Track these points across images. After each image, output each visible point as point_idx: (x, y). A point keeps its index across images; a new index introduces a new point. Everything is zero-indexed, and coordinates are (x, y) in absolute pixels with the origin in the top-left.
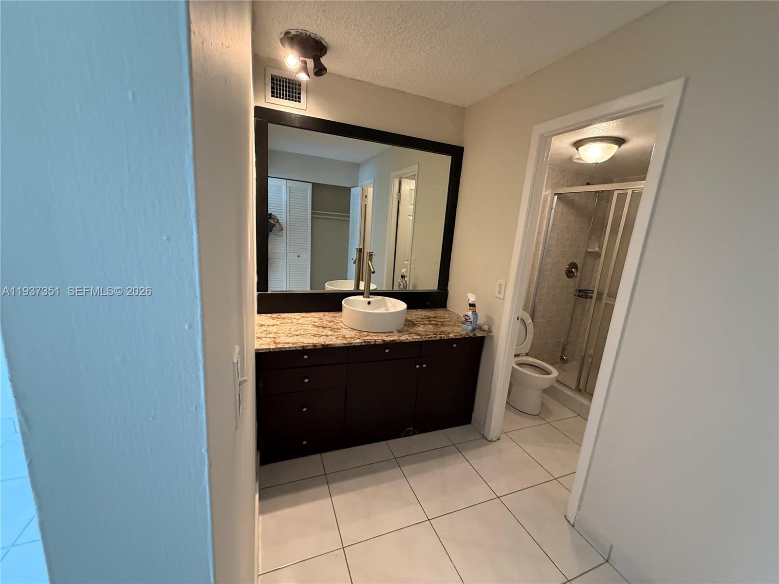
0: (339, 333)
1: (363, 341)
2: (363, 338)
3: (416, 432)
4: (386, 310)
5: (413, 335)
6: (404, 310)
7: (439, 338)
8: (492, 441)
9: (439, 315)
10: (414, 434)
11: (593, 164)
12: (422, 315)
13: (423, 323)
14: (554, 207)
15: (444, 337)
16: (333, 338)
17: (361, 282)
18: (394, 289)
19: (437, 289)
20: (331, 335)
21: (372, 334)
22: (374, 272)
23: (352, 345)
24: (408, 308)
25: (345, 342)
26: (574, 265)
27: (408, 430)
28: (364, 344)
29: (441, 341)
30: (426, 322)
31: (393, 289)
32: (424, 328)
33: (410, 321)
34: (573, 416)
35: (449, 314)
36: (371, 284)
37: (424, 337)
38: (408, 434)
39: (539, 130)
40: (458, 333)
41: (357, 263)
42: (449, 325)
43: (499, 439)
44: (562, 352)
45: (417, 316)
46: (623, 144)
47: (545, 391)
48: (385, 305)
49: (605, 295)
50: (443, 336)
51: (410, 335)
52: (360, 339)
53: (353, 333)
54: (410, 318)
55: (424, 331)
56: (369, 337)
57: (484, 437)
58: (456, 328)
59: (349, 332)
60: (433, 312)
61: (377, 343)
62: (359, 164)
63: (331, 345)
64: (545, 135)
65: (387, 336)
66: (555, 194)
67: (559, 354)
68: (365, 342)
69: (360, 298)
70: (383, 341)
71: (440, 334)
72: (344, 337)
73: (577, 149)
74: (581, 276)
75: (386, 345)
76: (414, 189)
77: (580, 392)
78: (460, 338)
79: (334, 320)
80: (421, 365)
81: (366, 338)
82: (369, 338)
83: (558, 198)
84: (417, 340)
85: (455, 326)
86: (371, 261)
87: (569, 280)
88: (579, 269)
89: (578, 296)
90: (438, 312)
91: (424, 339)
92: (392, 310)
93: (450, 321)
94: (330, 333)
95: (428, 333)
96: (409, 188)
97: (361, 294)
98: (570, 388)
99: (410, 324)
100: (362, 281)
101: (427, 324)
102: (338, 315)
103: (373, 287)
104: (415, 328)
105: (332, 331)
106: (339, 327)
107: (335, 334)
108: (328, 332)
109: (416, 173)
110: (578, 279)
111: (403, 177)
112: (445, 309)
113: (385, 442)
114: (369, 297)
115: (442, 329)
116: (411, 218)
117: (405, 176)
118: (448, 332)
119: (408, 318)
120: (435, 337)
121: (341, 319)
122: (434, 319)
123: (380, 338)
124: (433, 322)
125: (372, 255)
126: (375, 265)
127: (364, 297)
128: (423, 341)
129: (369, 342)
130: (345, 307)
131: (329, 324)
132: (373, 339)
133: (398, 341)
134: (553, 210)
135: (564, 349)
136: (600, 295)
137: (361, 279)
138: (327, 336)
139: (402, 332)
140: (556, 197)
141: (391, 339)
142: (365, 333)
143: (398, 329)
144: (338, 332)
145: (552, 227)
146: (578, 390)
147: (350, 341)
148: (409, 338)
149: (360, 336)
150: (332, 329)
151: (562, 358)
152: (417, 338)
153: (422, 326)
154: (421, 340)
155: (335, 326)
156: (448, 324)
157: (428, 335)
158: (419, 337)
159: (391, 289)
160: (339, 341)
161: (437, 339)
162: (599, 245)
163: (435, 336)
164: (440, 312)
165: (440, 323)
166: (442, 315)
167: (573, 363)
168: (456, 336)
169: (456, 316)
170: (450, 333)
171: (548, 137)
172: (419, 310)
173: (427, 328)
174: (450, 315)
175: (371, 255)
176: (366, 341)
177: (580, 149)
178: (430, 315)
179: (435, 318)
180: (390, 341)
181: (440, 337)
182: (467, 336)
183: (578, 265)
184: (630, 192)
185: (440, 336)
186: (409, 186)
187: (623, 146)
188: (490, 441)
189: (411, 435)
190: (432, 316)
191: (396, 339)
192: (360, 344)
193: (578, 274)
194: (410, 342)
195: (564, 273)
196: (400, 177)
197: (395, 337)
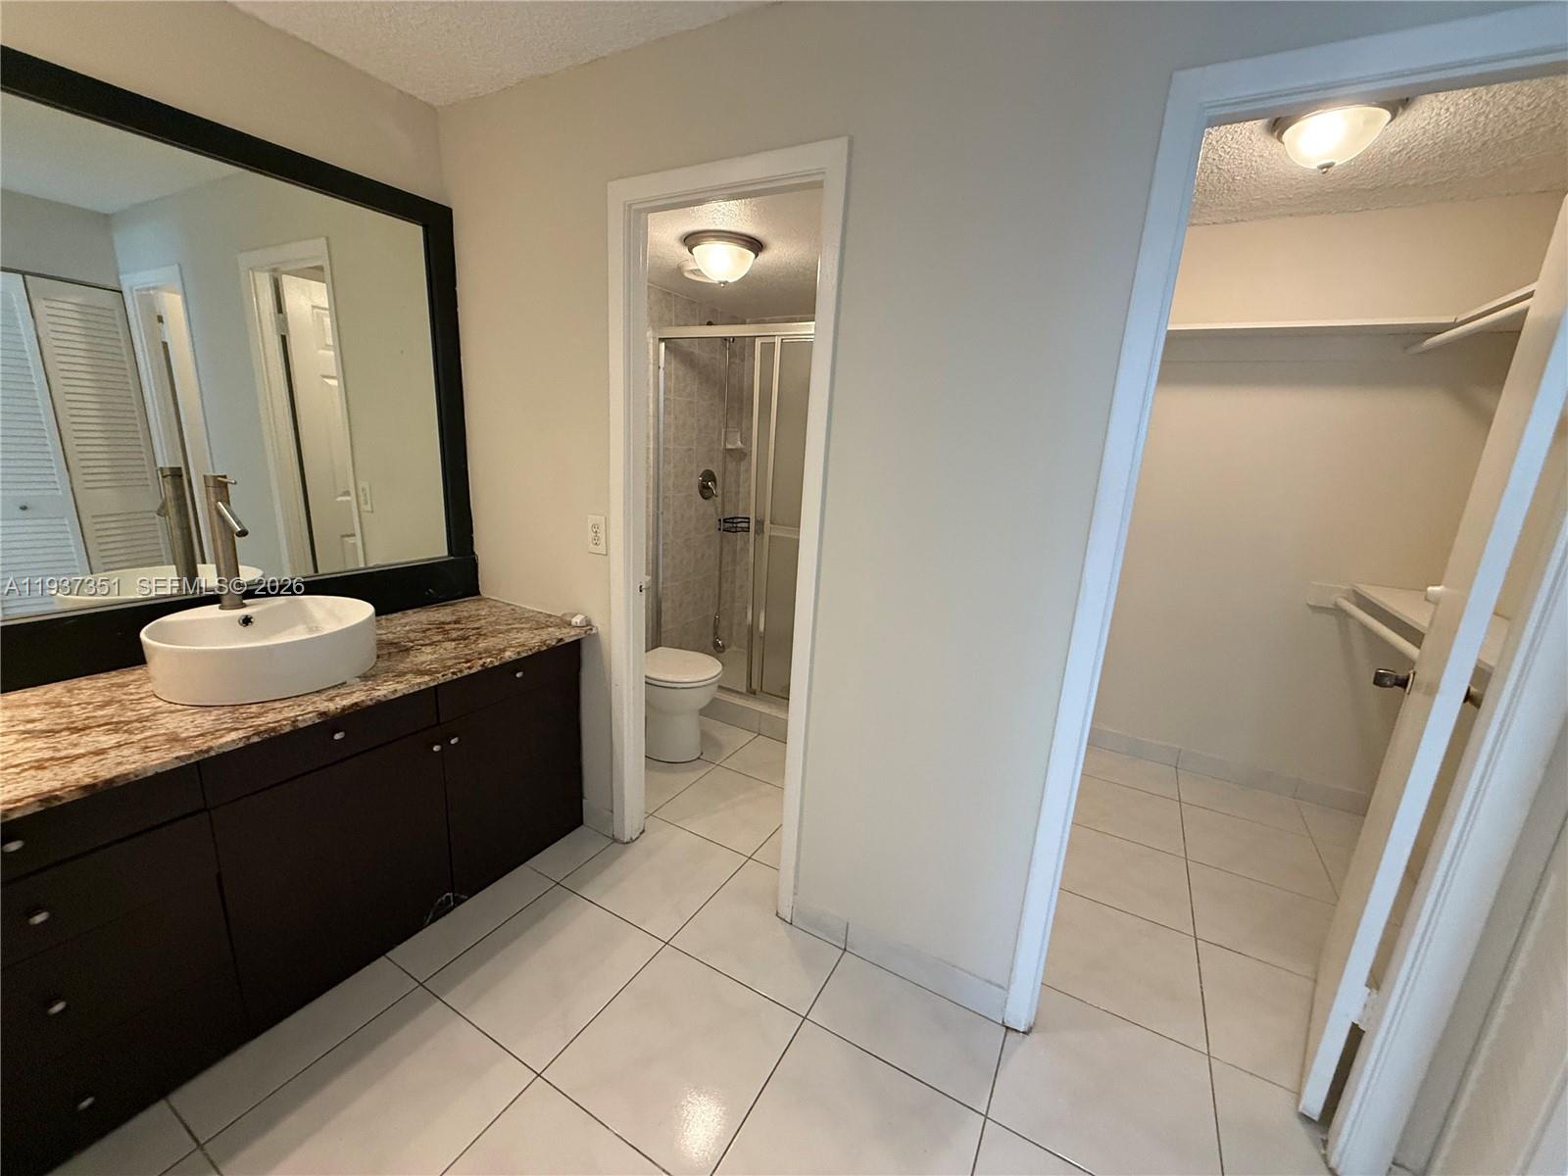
0: (148, 734)
1: (250, 731)
2: (249, 722)
3: (463, 896)
4: (311, 630)
5: (409, 676)
6: (369, 619)
7: (480, 668)
8: (632, 841)
9: (465, 614)
10: (459, 902)
11: (721, 283)
12: (421, 623)
13: (428, 642)
14: (662, 364)
15: (491, 662)
16: (126, 752)
17: (200, 566)
18: (320, 572)
19: (446, 554)
20: (119, 746)
21: (277, 705)
22: (243, 533)
23: (213, 753)
24: (378, 613)
25: (182, 753)
26: (709, 476)
27: (441, 904)
28: (256, 739)
29: (486, 671)
30: (436, 638)
31: (316, 571)
32: (435, 652)
33: (392, 644)
34: (751, 738)
35: (490, 607)
36: (240, 567)
37: (439, 675)
38: (444, 910)
39: (622, 192)
40: (524, 645)
41: (172, 510)
42: (495, 633)
43: (643, 831)
44: (715, 634)
45: (407, 628)
46: (761, 251)
47: (703, 712)
48: (305, 618)
49: (767, 522)
50: (489, 660)
51: (400, 679)
52: (237, 729)
53: (206, 721)
54: (391, 636)
55: (436, 661)
56: (271, 717)
57: (615, 840)
58: (513, 635)
59: (190, 718)
60: (449, 610)
61: (301, 725)
62: (106, 216)
63: (125, 775)
64: (634, 207)
65: (331, 700)
66: (660, 339)
67: (712, 638)
68: (258, 734)
69: (211, 611)
70: (322, 714)
71: (481, 659)
72: (174, 739)
73: (691, 252)
74: (723, 493)
75: (330, 723)
76: (327, 306)
77: (755, 694)
78: (529, 656)
79: (118, 694)
80: (444, 741)
81: (258, 721)
82: (269, 719)
83: (666, 347)
84: (423, 687)
85: (509, 631)
86: (227, 502)
87: (706, 502)
88: (718, 483)
89: (724, 530)
90: (460, 607)
91: (442, 680)
92: (330, 627)
93: (497, 623)
94: (112, 740)
95: (450, 663)
96: (310, 304)
97: (213, 599)
98: (737, 692)
99: (391, 651)
100: (204, 562)
101: (439, 641)
102: (132, 678)
103: (248, 574)
104: (411, 658)
105: (116, 731)
106: (147, 712)
107: (135, 738)
108: (103, 738)
109: (325, 263)
110: (719, 499)
111: (283, 269)
112: (479, 597)
113: (383, 958)
114: (244, 606)
115: (482, 645)
116: (334, 383)
117: (291, 267)
118: (499, 650)
119: (384, 637)
120: (469, 668)
121: (149, 687)
122: (456, 626)
123: (310, 709)
124: (454, 634)
125: (226, 484)
126: (240, 509)
127: (220, 608)
128: (439, 685)
129: (273, 729)
130: (156, 649)
131: (100, 713)
132: (285, 719)
133: (370, 703)
134: (661, 370)
135: (716, 628)
136: (760, 523)
137: (198, 558)
138: (102, 752)
139: (373, 676)
140: (663, 345)
141: (347, 702)
142: (254, 709)
143: (359, 674)
144: (144, 729)
145: (665, 405)
146: (751, 692)
147: (201, 744)
148: (399, 687)
149: (236, 720)
150: (116, 727)
151: (716, 645)
152: (424, 681)
153: (429, 649)
154: (432, 684)
155: (130, 714)
156: (494, 631)
157: (449, 668)
158: (427, 678)
159: (312, 573)
160: (154, 755)
161: (472, 671)
162: (741, 437)
163: (469, 664)
164: (466, 608)
165: (474, 632)
166: (473, 612)
167: (734, 648)
168: (519, 653)
169: (509, 608)
170: (504, 650)
171: (639, 211)
172: (410, 612)
173: (442, 651)
174: (494, 610)
175: (220, 487)
176: (262, 728)
177: (694, 250)
178: (442, 619)
179: (456, 622)
180: (344, 709)
181: (482, 666)
182: (545, 648)
183: (716, 474)
184: (778, 341)
185: (481, 662)
186: (307, 299)
187: (761, 256)
188: (627, 843)
189: (452, 909)
190: (448, 620)
191: (363, 698)
192: (241, 745)
193: (717, 491)
194: (405, 696)
195: (696, 490)
196: (275, 270)
197: (355, 695)
